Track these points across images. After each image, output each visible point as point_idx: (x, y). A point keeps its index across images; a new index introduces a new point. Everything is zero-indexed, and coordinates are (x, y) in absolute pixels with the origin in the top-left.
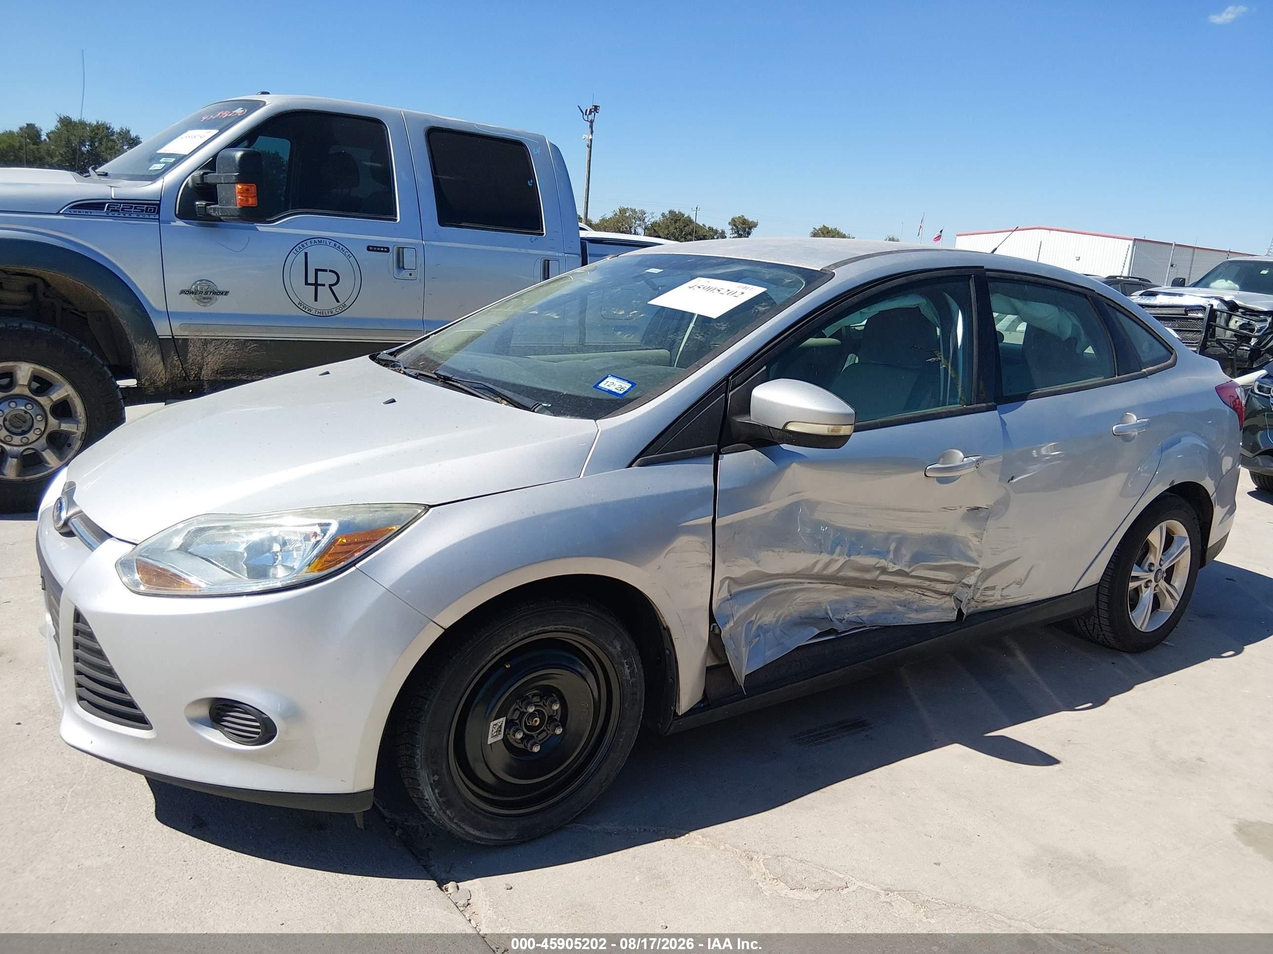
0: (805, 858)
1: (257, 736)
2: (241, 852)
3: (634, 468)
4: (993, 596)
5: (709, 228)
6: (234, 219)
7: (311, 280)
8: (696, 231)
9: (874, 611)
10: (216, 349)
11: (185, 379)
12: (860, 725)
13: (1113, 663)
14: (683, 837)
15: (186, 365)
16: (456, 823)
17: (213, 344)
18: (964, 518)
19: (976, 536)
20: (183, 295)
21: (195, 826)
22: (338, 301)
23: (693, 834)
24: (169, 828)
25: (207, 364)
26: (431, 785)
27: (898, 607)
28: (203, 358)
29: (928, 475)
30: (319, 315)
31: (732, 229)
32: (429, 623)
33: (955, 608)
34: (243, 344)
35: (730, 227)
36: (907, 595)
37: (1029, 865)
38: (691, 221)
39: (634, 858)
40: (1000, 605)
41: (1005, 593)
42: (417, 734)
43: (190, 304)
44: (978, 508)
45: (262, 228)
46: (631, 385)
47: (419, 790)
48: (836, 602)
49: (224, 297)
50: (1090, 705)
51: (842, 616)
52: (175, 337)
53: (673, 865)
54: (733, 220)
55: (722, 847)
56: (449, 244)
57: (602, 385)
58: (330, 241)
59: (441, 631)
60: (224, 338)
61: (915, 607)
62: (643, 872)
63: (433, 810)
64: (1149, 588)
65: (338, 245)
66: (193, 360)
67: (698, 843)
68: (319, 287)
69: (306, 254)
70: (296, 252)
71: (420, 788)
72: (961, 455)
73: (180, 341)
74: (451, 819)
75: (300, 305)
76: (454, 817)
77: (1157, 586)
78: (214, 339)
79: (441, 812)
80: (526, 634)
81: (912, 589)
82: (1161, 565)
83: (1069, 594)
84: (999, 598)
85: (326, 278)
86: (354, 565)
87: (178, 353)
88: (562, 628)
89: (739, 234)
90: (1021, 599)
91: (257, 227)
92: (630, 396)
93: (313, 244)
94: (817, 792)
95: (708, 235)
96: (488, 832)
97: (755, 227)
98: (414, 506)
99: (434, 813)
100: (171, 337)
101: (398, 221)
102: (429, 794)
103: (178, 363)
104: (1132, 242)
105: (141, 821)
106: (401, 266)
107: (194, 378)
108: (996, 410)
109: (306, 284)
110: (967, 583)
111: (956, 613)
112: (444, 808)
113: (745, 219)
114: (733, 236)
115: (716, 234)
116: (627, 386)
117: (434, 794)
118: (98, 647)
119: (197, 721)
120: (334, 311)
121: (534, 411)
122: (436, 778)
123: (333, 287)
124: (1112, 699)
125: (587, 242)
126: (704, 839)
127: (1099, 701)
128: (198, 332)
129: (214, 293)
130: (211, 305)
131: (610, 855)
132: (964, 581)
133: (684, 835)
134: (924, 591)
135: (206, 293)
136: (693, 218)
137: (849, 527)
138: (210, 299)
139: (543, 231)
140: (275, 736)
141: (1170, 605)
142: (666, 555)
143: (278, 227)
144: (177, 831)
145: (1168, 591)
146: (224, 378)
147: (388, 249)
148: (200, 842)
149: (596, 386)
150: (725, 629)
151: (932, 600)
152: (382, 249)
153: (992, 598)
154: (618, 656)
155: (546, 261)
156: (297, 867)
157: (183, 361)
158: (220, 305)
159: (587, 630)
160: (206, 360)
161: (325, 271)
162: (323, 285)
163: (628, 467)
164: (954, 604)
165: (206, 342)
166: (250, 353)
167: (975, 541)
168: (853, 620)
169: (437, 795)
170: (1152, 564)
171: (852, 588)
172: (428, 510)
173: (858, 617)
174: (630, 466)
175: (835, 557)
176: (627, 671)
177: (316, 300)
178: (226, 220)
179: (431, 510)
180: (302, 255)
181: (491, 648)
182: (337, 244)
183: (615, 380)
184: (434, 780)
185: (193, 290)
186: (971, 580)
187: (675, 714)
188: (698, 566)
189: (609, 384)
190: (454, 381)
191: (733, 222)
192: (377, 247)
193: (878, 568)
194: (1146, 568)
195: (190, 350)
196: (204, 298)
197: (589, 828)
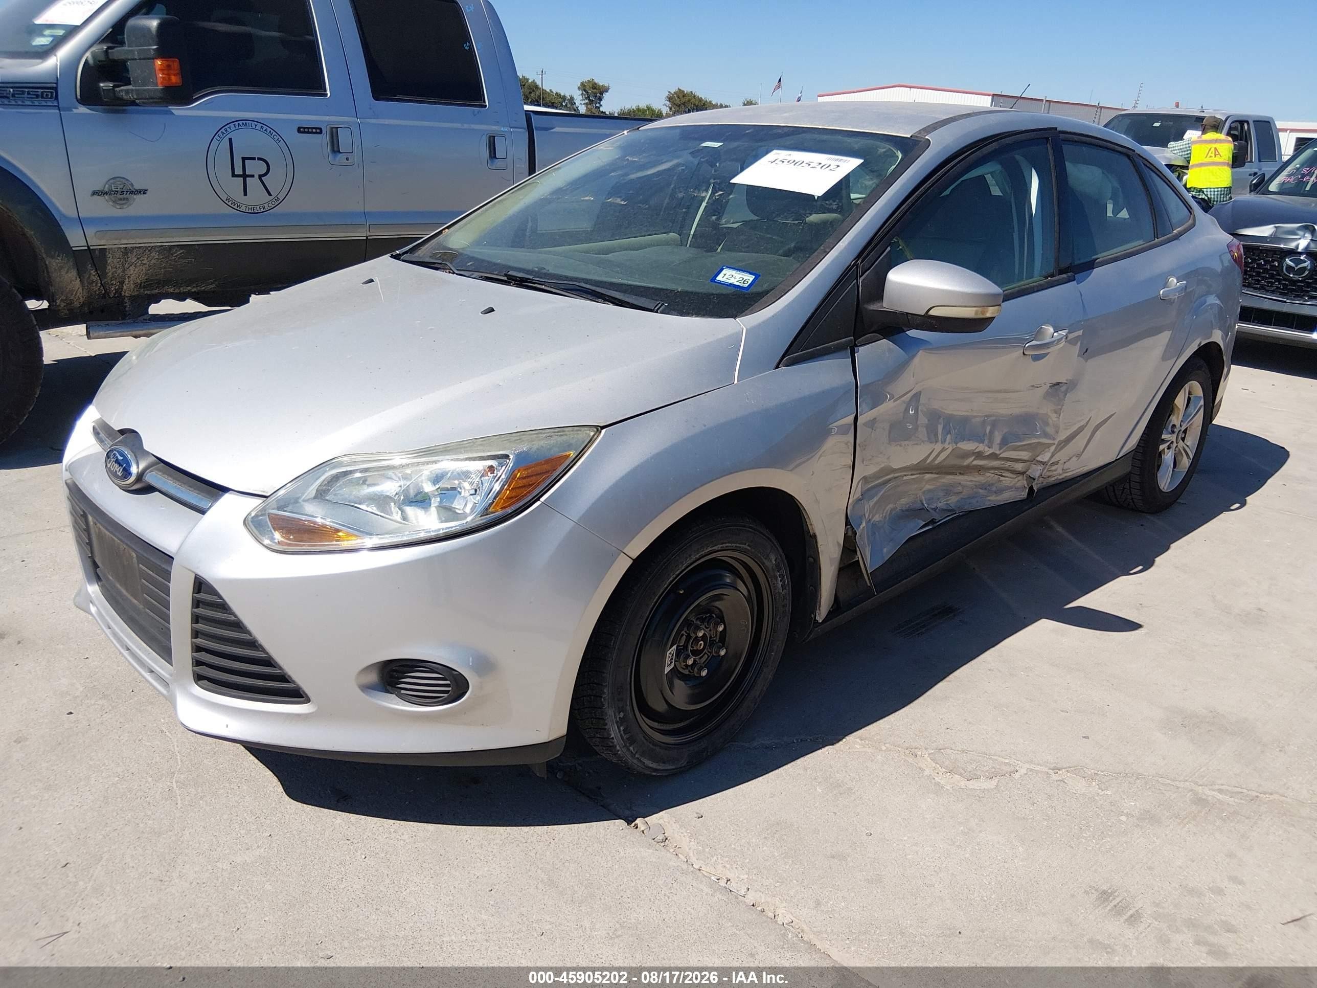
0: (966, 748)
1: (446, 695)
2: (405, 820)
3: (783, 369)
4: (1055, 470)
5: (557, 93)
6: (153, 102)
7: (239, 171)
8: (543, 98)
9: (961, 496)
10: (138, 259)
11: (104, 297)
12: (948, 611)
13: (1142, 525)
14: (841, 743)
15: (105, 280)
16: (638, 758)
17: (135, 254)
18: (1047, 395)
19: (1056, 412)
20: (95, 197)
21: (339, 800)
22: (270, 194)
23: (850, 739)
24: (310, 806)
25: (129, 277)
26: (617, 722)
27: (981, 491)
28: (124, 271)
29: (1026, 353)
30: (250, 211)
31: (582, 94)
32: (619, 555)
33: (1026, 486)
34: (168, 250)
35: (580, 92)
36: (988, 477)
37: (1165, 728)
38: (537, 87)
39: (805, 769)
40: (1060, 479)
41: (1066, 466)
42: (604, 673)
43: (103, 208)
44: (1058, 384)
45: (178, 111)
46: (754, 277)
47: (605, 729)
48: (929, 491)
49: (142, 196)
50: (1140, 568)
51: (935, 505)
52: (91, 248)
53: (846, 772)
54: (583, 84)
55: (884, 748)
56: (387, 122)
57: (720, 278)
58: (256, 123)
59: (630, 562)
60: (147, 245)
61: (994, 489)
62: (820, 782)
63: (618, 748)
64: (1171, 449)
65: (265, 127)
66: (113, 274)
67: (858, 747)
68: (247, 179)
69: (230, 140)
70: (218, 138)
71: (606, 727)
72: (1051, 330)
73: (97, 252)
74: (633, 755)
75: (229, 202)
76: (636, 752)
77: (1177, 447)
78: (136, 247)
79: (624, 750)
80: (698, 556)
81: (992, 471)
82: (1181, 426)
83: (1113, 462)
84: (1061, 472)
85: (256, 168)
86: (538, 499)
87: (95, 266)
88: (727, 547)
89: (589, 100)
90: (1077, 471)
91: (173, 111)
92: (755, 289)
93: (237, 128)
94: (944, 681)
95: (556, 102)
96: (664, 763)
97: (607, 92)
98: (586, 428)
99: (618, 751)
100: (86, 248)
101: (329, 95)
102: (614, 732)
103: (96, 278)
104: (991, 97)
105: (274, 803)
106: (336, 149)
107: (115, 295)
108: (1074, 280)
109: (232, 177)
110: (1041, 460)
111: (1027, 490)
112: (628, 745)
113: (595, 84)
114: (584, 102)
115: (564, 101)
116: (750, 278)
117: (620, 732)
118: (233, 618)
119: (367, 688)
120: (266, 205)
121: (657, 312)
122: (622, 715)
123: (263, 178)
124: (1157, 559)
125: (532, 114)
126: (863, 742)
127: (1148, 564)
128: (116, 239)
129: (132, 192)
130: (128, 207)
131: (781, 769)
132: (1039, 458)
133: (841, 740)
134: (1002, 471)
135: (122, 193)
136: (539, 83)
137: (955, 413)
138: (127, 199)
139: (485, 102)
140: (466, 692)
141: (1186, 463)
142: (819, 458)
143: (199, 109)
144: (322, 809)
145: (1184, 450)
146: (149, 292)
147: (321, 129)
148: (354, 817)
149: (713, 279)
150: (859, 530)
151: (1008, 480)
152: (314, 130)
153: (1055, 473)
154: (773, 570)
155: (492, 138)
156: (474, 827)
157: (102, 275)
158: (138, 207)
159: (748, 546)
160: (128, 272)
161: (254, 159)
162: (253, 176)
163: (776, 368)
164: (1025, 482)
165: (126, 252)
166: (176, 262)
167: (1054, 416)
168: (945, 507)
169: (622, 732)
170: (1174, 426)
171: (943, 476)
172: (600, 432)
173: (947, 504)
174: (777, 367)
175: (946, 446)
176: (780, 584)
177: (245, 194)
178: (144, 103)
179: (603, 431)
180: (226, 140)
181: (669, 575)
182: (263, 126)
183: (733, 272)
184: (620, 718)
185: (106, 189)
186: (1045, 457)
187: (816, 621)
188: (841, 468)
189: (727, 276)
190: (534, 283)
191: (583, 87)
192: (308, 128)
193: (974, 453)
194: (1170, 429)
195: (109, 262)
196: (121, 199)
197: (747, 745)
